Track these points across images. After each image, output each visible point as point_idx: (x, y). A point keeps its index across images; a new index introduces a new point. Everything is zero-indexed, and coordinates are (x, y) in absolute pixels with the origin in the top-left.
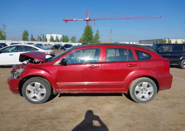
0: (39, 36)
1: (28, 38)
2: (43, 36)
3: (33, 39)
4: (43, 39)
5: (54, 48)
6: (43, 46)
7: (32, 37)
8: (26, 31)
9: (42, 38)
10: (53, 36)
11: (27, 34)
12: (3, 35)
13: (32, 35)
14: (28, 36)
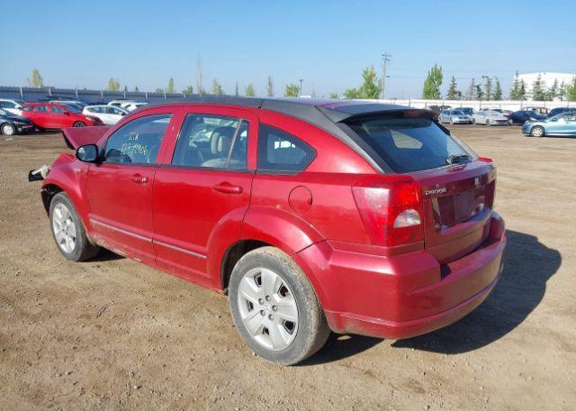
0: (476, 84)
1: (440, 91)
2: (489, 82)
3: (455, 93)
4: (486, 92)
5: (511, 121)
6: (474, 116)
7: (453, 88)
8: (438, 68)
9: (484, 89)
10: (526, 81)
11: (440, 77)
12: (376, 84)
13: (453, 81)
14: (441, 83)
